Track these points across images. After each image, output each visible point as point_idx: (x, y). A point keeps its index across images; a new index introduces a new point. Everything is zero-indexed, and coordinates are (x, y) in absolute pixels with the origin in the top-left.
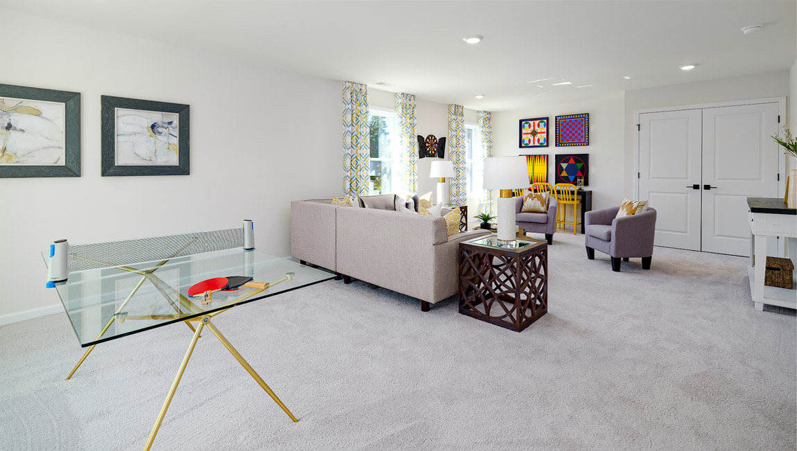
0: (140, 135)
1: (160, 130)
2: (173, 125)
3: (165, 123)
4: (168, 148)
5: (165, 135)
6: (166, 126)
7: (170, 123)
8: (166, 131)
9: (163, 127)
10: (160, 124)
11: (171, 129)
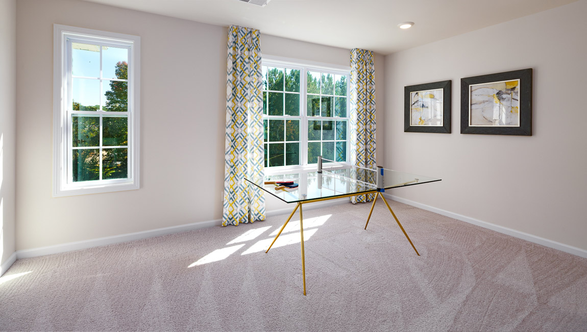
0: (487, 102)
1: (504, 96)
2: (516, 91)
3: (508, 90)
4: (511, 111)
5: (509, 100)
6: (509, 92)
7: (513, 89)
8: (509, 96)
9: (507, 93)
10: (504, 91)
11: (513, 94)
